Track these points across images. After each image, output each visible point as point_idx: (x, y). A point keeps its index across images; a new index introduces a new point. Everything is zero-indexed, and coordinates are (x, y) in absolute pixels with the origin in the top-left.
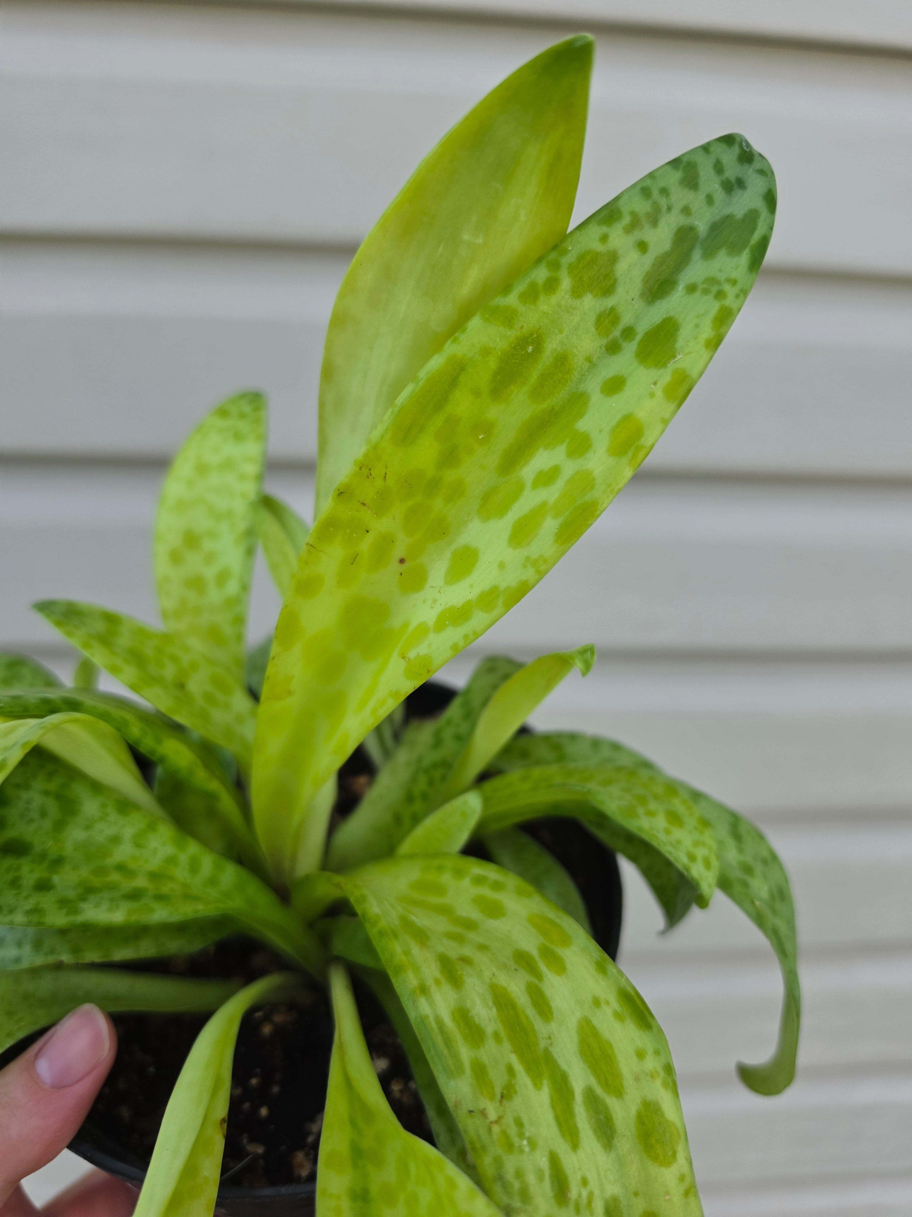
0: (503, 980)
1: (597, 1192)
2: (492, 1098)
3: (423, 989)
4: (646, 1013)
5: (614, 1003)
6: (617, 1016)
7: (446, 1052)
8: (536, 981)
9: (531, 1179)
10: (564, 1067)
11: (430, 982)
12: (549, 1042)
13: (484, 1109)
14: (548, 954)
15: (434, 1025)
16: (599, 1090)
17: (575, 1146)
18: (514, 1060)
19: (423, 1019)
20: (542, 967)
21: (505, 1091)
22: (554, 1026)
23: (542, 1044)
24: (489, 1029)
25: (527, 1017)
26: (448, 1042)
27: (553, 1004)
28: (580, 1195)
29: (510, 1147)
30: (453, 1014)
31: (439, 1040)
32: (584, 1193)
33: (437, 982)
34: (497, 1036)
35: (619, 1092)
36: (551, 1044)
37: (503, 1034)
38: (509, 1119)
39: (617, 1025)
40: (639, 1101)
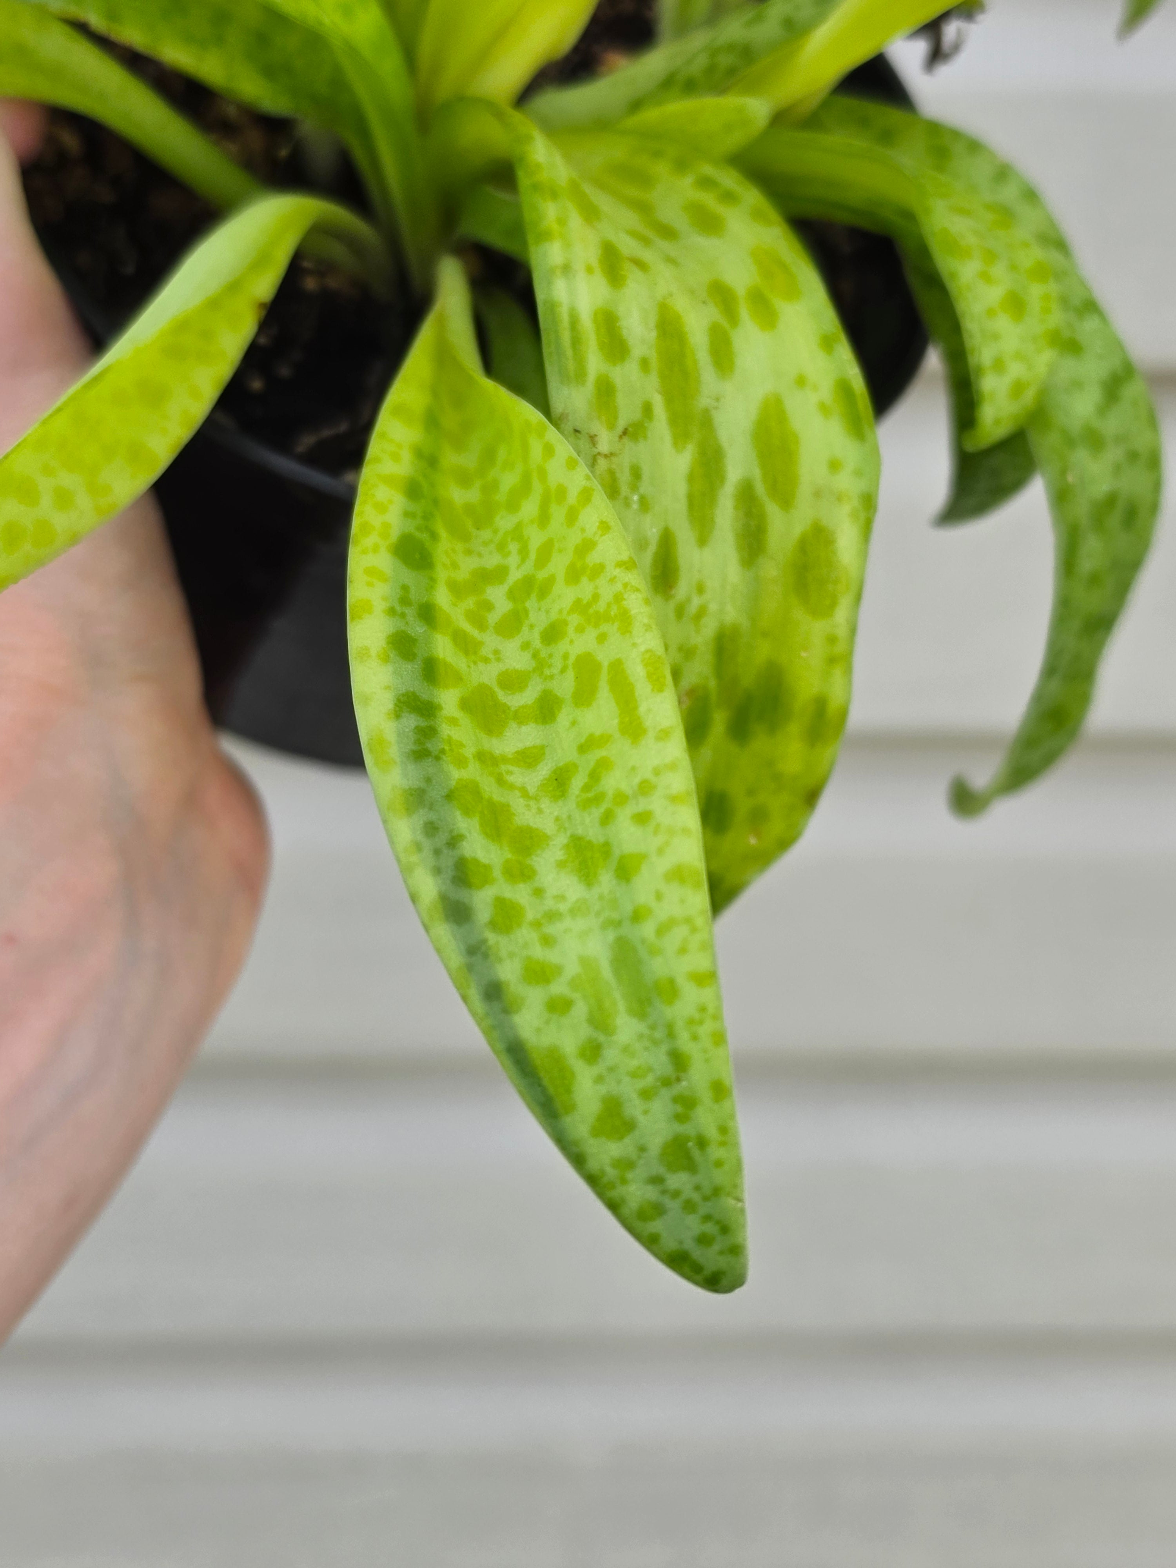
0: (681, 305)
1: (713, 608)
2: (611, 426)
3: (567, 269)
5: (824, 392)
6: (824, 408)
7: (569, 353)
8: (725, 324)
10: (724, 441)
11: (579, 265)
12: (715, 404)
13: (596, 435)
14: (760, 301)
15: (565, 318)
16: (760, 489)
17: (703, 541)
18: (657, 400)
19: (552, 306)
20: (744, 312)
21: (630, 429)
22: (729, 386)
23: (704, 402)
24: (637, 351)
25: (696, 363)
26: (577, 341)
27: (739, 360)
28: (689, 600)
30: (595, 314)
31: (566, 337)
32: (696, 602)
33: (589, 270)
34: (645, 364)
35: (786, 500)
36: (716, 408)
37: (654, 363)
38: (624, 462)
39: (817, 419)
40: (809, 522)
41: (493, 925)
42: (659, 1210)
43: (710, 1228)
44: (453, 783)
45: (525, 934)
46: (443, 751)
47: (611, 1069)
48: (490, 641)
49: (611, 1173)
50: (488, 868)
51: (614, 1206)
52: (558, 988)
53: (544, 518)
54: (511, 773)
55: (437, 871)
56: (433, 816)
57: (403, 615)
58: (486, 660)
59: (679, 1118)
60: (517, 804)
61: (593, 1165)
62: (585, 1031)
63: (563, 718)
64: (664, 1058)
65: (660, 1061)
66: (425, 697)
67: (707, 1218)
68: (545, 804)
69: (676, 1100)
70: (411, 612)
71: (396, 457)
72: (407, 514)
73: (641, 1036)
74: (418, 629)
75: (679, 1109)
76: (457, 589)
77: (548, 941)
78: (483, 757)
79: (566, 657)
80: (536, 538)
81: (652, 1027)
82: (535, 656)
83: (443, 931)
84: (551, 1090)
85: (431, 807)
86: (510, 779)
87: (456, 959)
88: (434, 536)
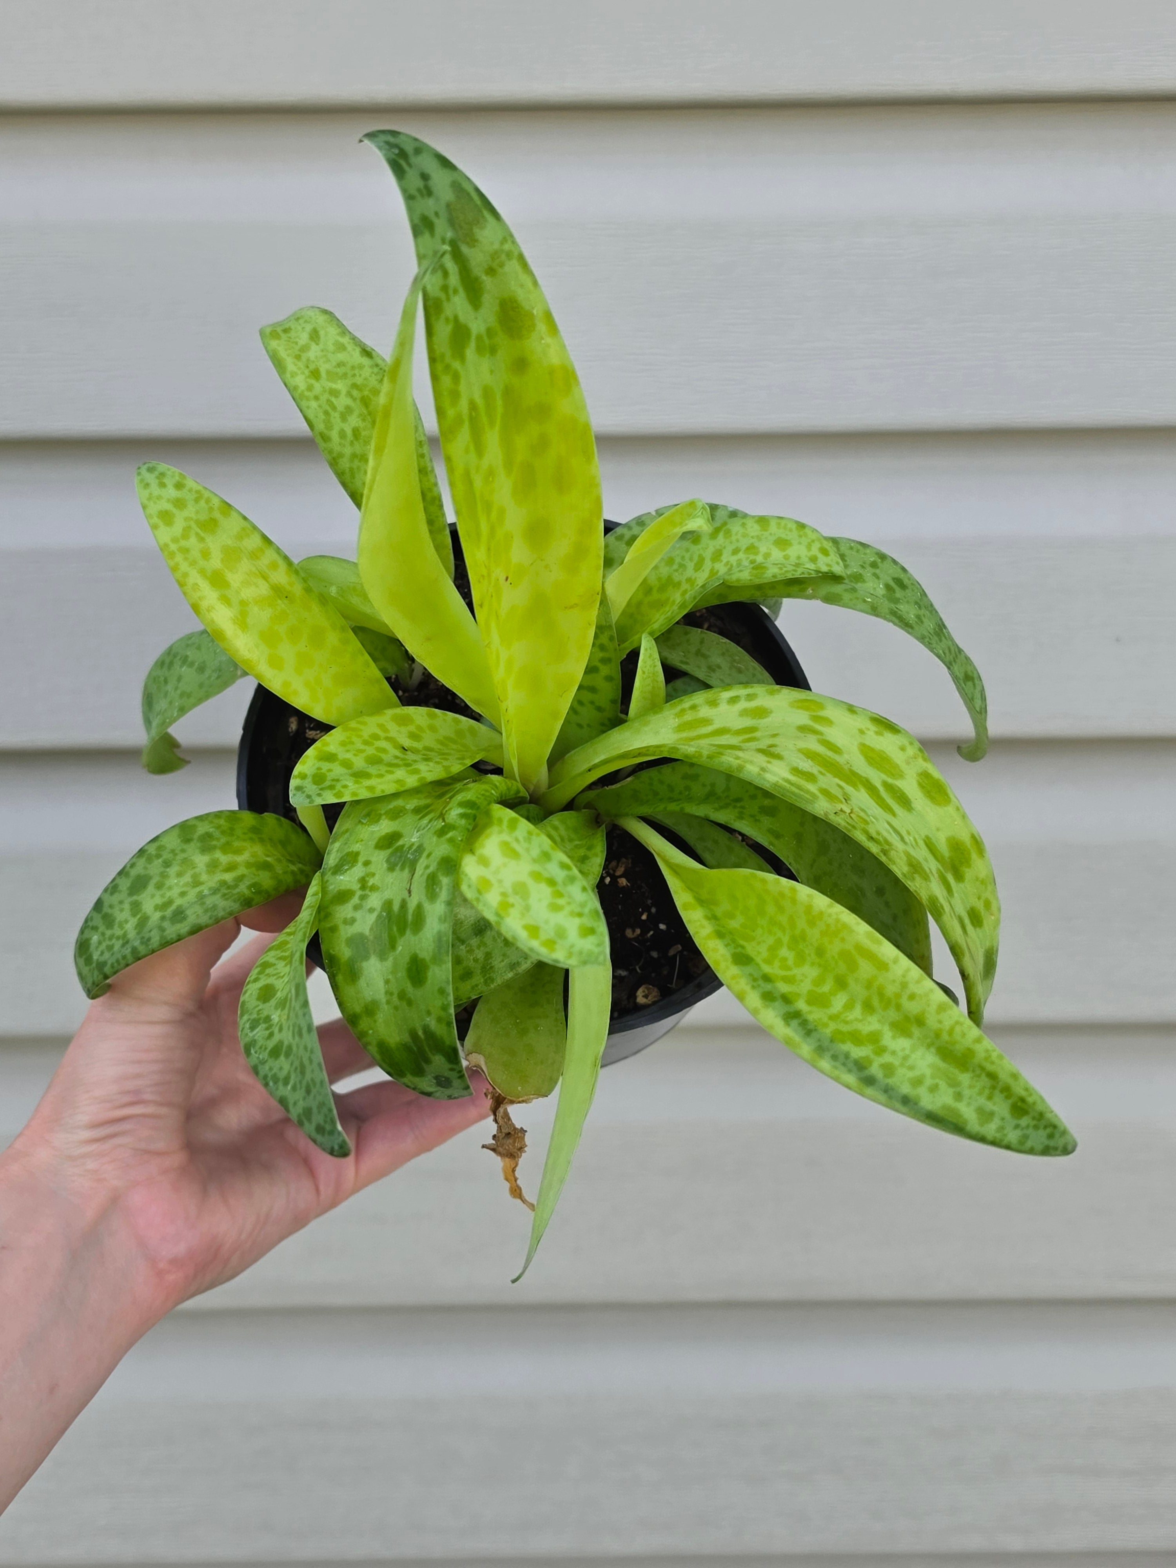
0: (802, 744)
1: (917, 837)
2: (841, 803)
3: (763, 771)
4: (893, 724)
5: (872, 728)
6: (878, 734)
7: (801, 793)
8: (820, 736)
9: (885, 834)
10: (864, 775)
11: (764, 765)
12: (849, 765)
13: (841, 809)
14: (817, 719)
15: (785, 784)
16: (890, 780)
17: (894, 814)
18: (837, 780)
19: (776, 785)
20: (819, 727)
21: (845, 797)
22: (846, 756)
23: (846, 767)
24: (815, 771)
25: (830, 757)
26: (799, 787)
27: (838, 745)
28: (910, 840)
29: (866, 823)
30: (789, 773)
31: (794, 789)
32: (912, 839)
33: (769, 762)
34: (821, 773)
35: (901, 775)
36: (851, 766)
37: (823, 770)
38: (856, 809)
39: (881, 738)
40: (915, 775)
41: (886, 1076)
42: (1026, 1137)
43: (1049, 1130)
44: (830, 1035)
45: (901, 1072)
46: (816, 1026)
47: (970, 1098)
48: (796, 971)
49: (998, 1135)
50: (867, 1057)
51: (1008, 1147)
52: (928, 1082)
53: (781, 909)
54: (848, 1016)
55: (850, 1071)
56: (832, 1052)
57: (759, 986)
58: (802, 981)
59: (1008, 1097)
60: (860, 1026)
61: (990, 1137)
62: (951, 1091)
63: (851, 981)
64: (986, 1079)
65: (985, 1080)
66: (791, 1010)
67: (1045, 1127)
68: (869, 1019)
69: (1002, 1091)
70: (761, 982)
71: (703, 927)
72: (726, 946)
73: (972, 1078)
74: (768, 987)
75: (1005, 1094)
76: (768, 962)
77: (911, 1068)
78: (833, 1018)
79: (833, 957)
80: (783, 919)
81: (973, 1071)
82: (820, 965)
83: (869, 1091)
84: (954, 1121)
85: (828, 1050)
86: (848, 1019)
87: (883, 1098)
88: (743, 947)
